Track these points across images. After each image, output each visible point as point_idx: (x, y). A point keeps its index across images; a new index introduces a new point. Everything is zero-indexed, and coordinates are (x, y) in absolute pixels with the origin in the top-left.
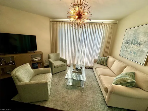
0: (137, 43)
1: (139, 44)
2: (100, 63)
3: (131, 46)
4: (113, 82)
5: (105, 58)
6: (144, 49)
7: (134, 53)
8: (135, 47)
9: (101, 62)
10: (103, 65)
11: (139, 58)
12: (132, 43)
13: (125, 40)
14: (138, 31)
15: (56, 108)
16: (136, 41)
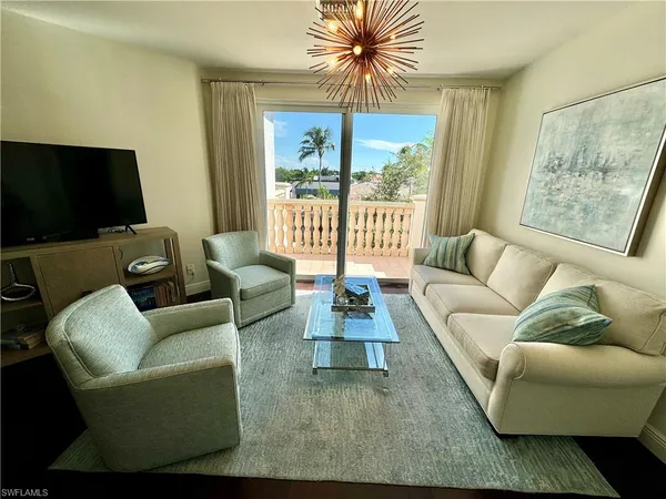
0: (594, 166)
1: (605, 171)
2: (440, 265)
3: (569, 180)
4: (516, 335)
5: (458, 241)
6: (626, 191)
7: (585, 210)
8: (589, 183)
9: (444, 261)
10: (453, 271)
11: (605, 227)
12: (571, 170)
13: (543, 159)
14: (596, 119)
15: (282, 474)
16: (592, 158)
